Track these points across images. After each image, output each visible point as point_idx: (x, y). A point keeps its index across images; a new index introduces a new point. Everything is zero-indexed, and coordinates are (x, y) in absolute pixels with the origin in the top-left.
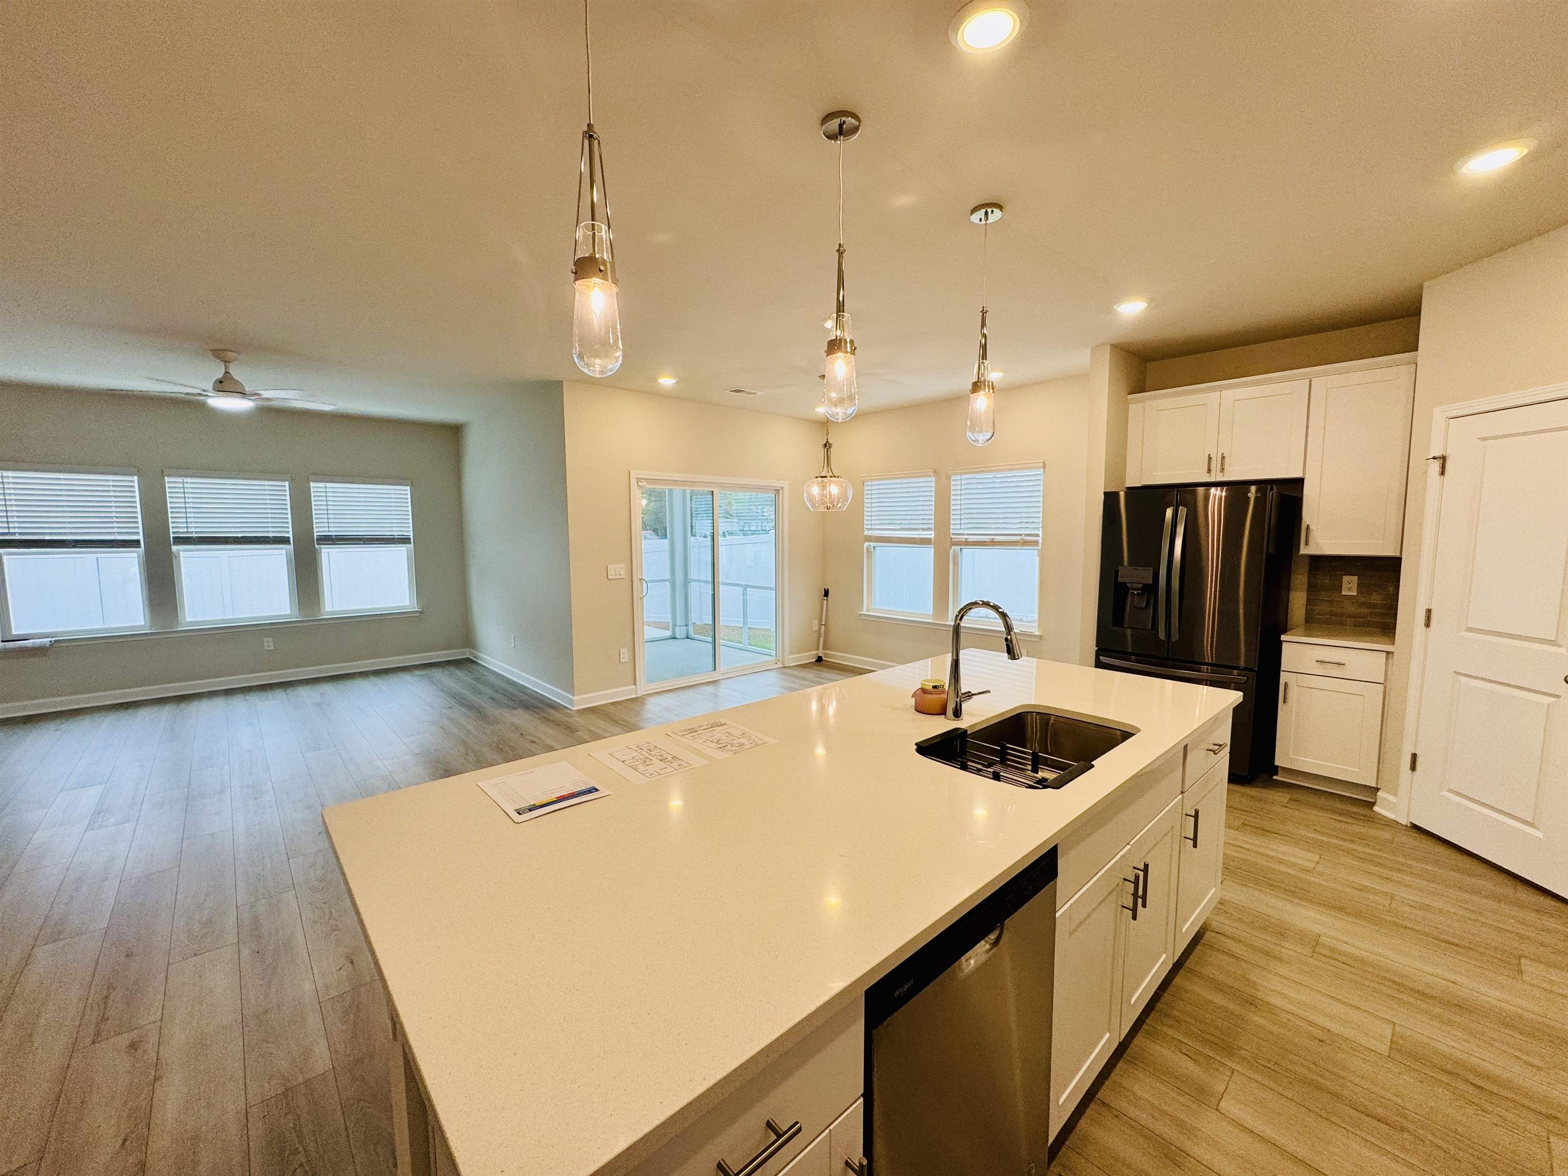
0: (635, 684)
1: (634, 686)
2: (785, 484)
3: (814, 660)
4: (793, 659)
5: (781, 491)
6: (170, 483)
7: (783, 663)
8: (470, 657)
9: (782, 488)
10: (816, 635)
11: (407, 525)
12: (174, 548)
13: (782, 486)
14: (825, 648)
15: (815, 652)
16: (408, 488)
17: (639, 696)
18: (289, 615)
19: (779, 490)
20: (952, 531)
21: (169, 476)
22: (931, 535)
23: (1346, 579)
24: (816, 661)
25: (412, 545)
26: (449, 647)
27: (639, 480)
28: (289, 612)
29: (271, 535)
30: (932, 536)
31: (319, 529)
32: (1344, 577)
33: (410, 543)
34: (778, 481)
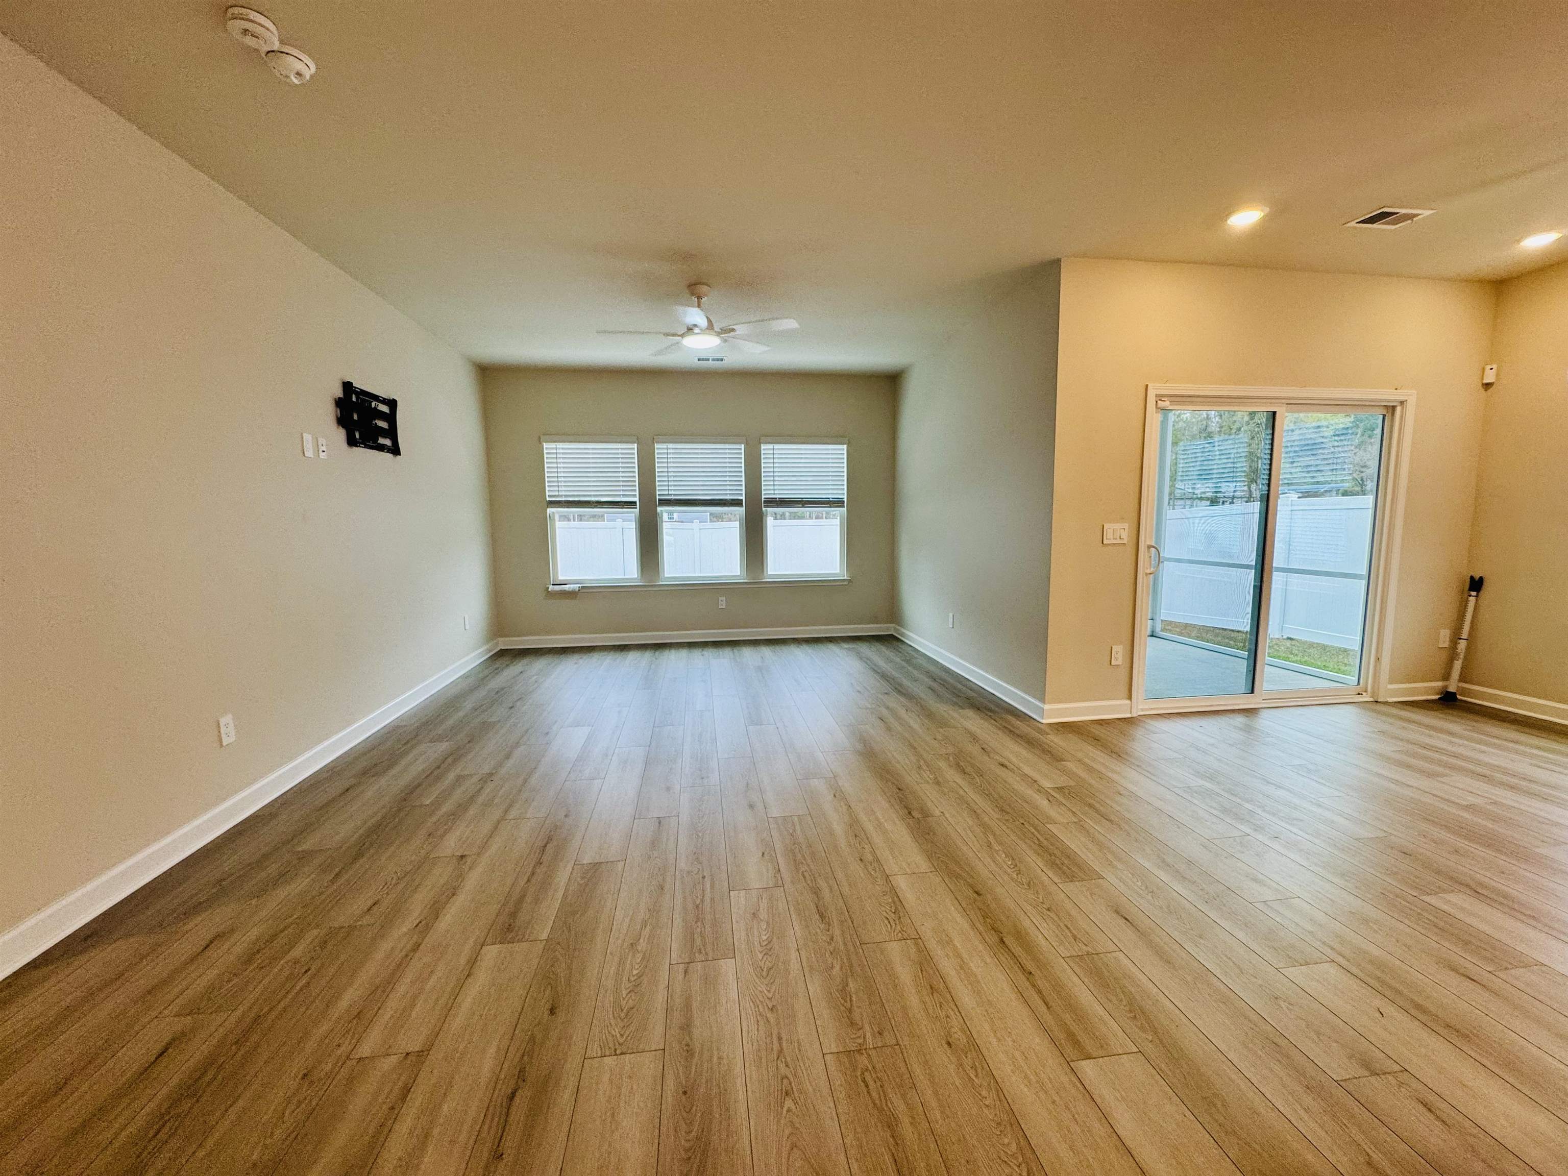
0: (1131, 698)
1: (1128, 702)
2: (1411, 396)
3: (1437, 697)
4: (1394, 691)
5: (1399, 409)
6: (660, 448)
7: (1375, 695)
8: (895, 634)
9: (1402, 403)
10: (1444, 656)
11: (842, 487)
12: (659, 509)
13: (1402, 398)
14: (1463, 678)
15: (1440, 684)
16: (845, 447)
17: (1135, 715)
18: (738, 576)
19: (1394, 408)
21: (658, 442)
24: (1440, 699)
25: (845, 508)
26: (875, 620)
27: (1160, 397)
28: (739, 574)
29: (728, 497)
31: (767, 492)
33: (843, 506)
34: (1398, 391)
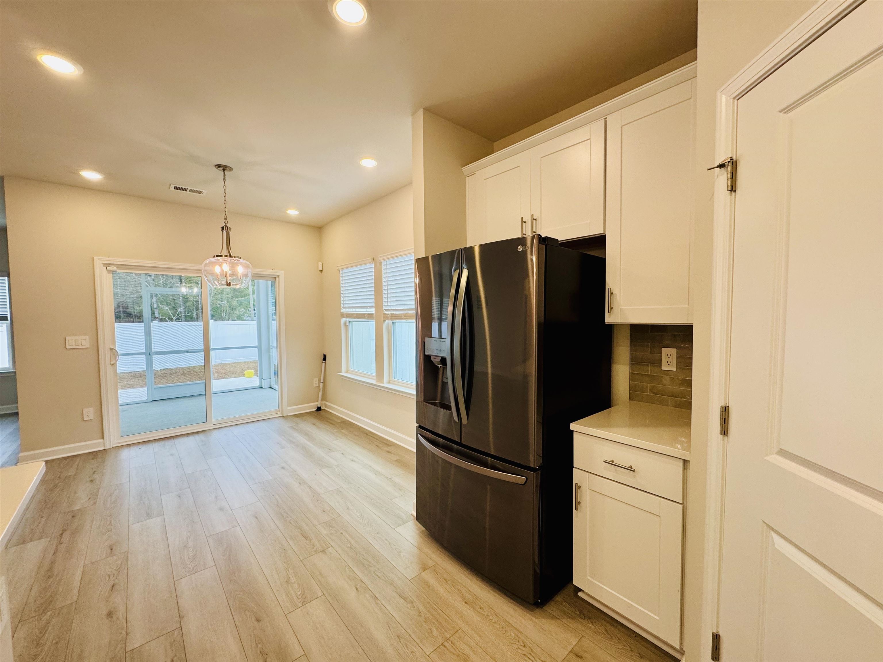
0: (103, 438)
1: (101, 441)
2: (281, 274)
3: (315, 410)
4: (292, 410)
5: (277, 279)
7: (282, 413)
9: (278, 276)
10: (315, 390)
13: (278, 274)
14: (322, 400)
15: (314, 404)
17: (107, 448)
19: (275, 278)
20: (384, 308)
22: (372, 311)
23: (665, 351)
27: (107, 265)
30: (374, 312)
32: (663, 349)
33: (7, 320)
34: (273, 271)
